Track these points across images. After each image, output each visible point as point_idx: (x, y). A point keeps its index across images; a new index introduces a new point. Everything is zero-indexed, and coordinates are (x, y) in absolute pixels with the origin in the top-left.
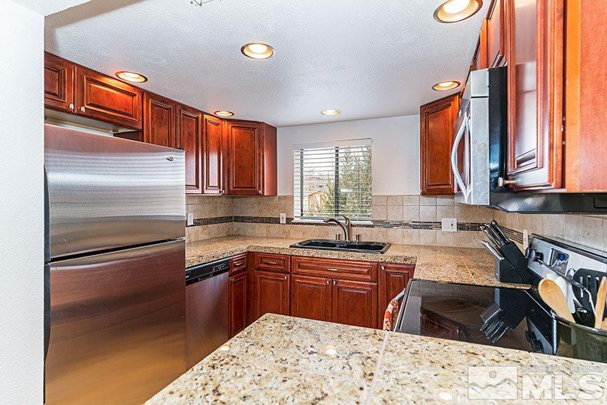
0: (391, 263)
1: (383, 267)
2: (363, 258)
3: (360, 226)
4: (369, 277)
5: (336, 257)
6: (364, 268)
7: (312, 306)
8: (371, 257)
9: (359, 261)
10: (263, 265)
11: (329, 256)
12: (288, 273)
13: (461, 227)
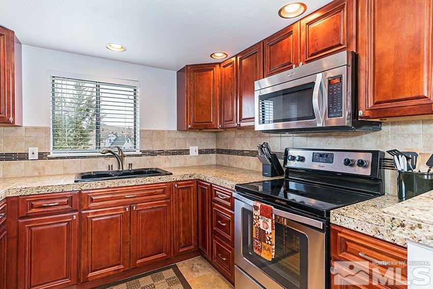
0: (180, 181)
1: (176, 185)
2: (159, 180)
3: (129, 156)
4: (164, 195)
5: (134, 184)
6: (160, 189)
7: (109, 237)
8: (164, 179)
9: (156, 183)
10: (34, 210)
11: (127, 184)
12: (76, 211)
13: (200, 152)
